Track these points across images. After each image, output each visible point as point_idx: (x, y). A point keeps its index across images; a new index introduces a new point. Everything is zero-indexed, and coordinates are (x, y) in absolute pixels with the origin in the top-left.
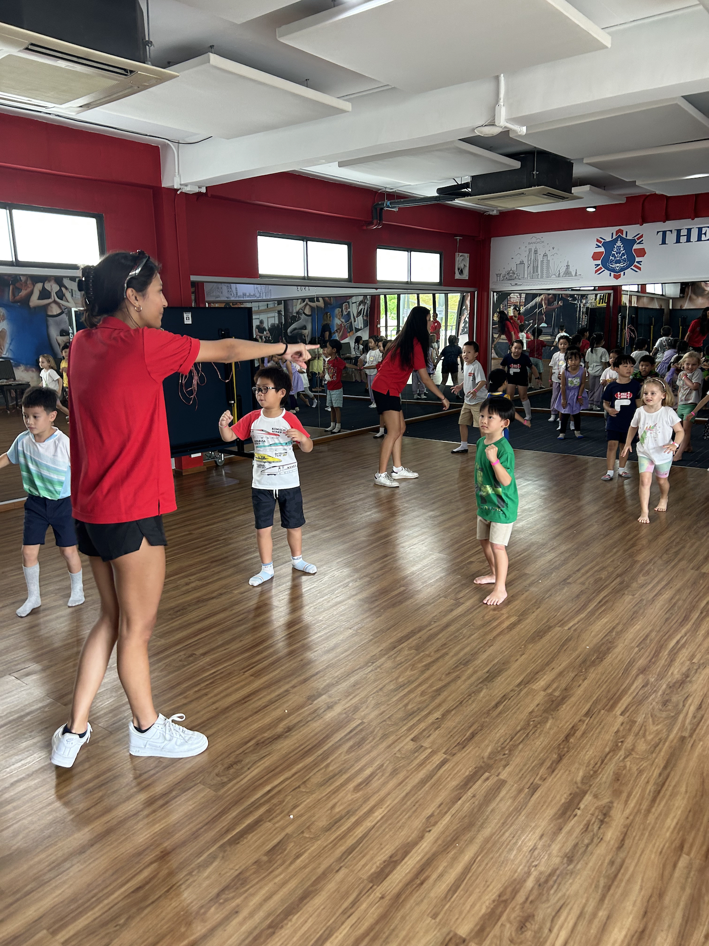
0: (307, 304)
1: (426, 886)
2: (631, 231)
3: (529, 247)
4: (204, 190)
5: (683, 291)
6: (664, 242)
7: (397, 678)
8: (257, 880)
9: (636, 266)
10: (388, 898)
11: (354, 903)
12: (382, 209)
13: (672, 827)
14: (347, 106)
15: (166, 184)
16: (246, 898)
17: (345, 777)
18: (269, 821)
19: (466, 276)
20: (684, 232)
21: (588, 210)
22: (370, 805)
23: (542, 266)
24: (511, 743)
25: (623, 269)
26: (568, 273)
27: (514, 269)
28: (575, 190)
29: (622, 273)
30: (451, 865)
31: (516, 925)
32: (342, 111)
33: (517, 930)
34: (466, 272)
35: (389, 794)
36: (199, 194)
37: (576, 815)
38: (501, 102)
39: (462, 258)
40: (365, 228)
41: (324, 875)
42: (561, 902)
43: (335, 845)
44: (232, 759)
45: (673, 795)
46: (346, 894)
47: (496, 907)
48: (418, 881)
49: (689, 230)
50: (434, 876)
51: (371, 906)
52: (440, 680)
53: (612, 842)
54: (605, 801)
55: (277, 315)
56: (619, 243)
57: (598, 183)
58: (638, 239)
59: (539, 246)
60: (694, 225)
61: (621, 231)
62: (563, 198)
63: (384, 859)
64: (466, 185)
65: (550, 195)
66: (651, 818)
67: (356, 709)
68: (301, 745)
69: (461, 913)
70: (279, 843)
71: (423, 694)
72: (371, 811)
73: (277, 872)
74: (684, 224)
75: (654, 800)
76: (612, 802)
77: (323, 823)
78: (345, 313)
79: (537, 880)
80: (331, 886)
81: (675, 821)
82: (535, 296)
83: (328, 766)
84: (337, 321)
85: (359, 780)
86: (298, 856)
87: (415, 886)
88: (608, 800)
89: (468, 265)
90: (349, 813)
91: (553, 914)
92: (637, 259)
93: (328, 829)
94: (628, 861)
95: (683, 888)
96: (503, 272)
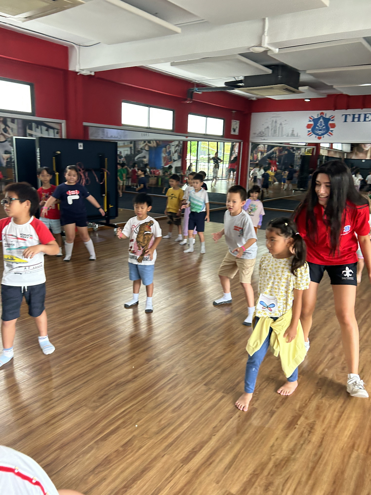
0: (146, 145)
1: (213, 465)
2: (328, 114)
3: (273, 119)
4: (93, 74)
5: (352, 149)
6: (345, 121)
7: (196, 350)
8: (116, 461)
9: (330, 133)
10: (192, 471)
11: (172, 475)
12: (193, 92)
13: (348, 436)
14: (179, 30)
15: (71, 68)
16: (111, 471)
17: (167, 404)
18: (124, 428)
19: (237, 133)
20: (357, 116)
21: (306, 100)
22: (181, 420)
23: (279, 131)
24: (260, 388)
25: (323, 134)
26: (293, 135)
27: (263, 131)
28: (301, 88)
29: (322, 136)
30: (226, 454)
31: (263, 488)
32: (176, 33)
33: (264, 490)
34: (237, 131)
35: (191, 414)
36: (90, 76)
37: (295, 428)
38: (266, 33)
39: (235, 123)
40: (183, 102)
41: (155, 459)
42: (288, 476)
43: (162, 442)
44: (102, 393)
45: (348, 418)
46: (168, 469)
47: (252, 478)
48: (208, 463)
49: (360, 115)
50: (218, 460)
51: (182, 476)
52: (220, 352)
53: (316, 443)
54: (311, 420)
55: (129, 149)
56: (321, 120)
57: (313, 86)
58: (332, 118)
59: (278, 119)
60: (362, 112)
61: (322, 113)
62: (294, 92)
63: (189, 450)
64: (241, 81)
65: (287, 89)
66: (337, 431)
67: (173, 367)
68: (143, 386)
69: (232, 481)
70: (130, 440)
71: (210, 359)
72: (181, 424)
73: (128, 457)
74: (357, 112)
75: (338, 421)
76: (315, 421)
77: (154, 429)
78: (168, 151)
79: (275, 463)
80: (159, 465)
81: (350, 432)
82: (273, 147)
83: (157, 398)
84: (163, 155)
85: (175, 405)
86: (140, 448)
87: (207, 465)
88: (313, 420)
89: (238, 127)
90: (169, 425)
91: (284, 481)
92: (331, 129)
93: (157, 433)
94: (324, 454)
95: (355, 469)
96: (257, 132)
